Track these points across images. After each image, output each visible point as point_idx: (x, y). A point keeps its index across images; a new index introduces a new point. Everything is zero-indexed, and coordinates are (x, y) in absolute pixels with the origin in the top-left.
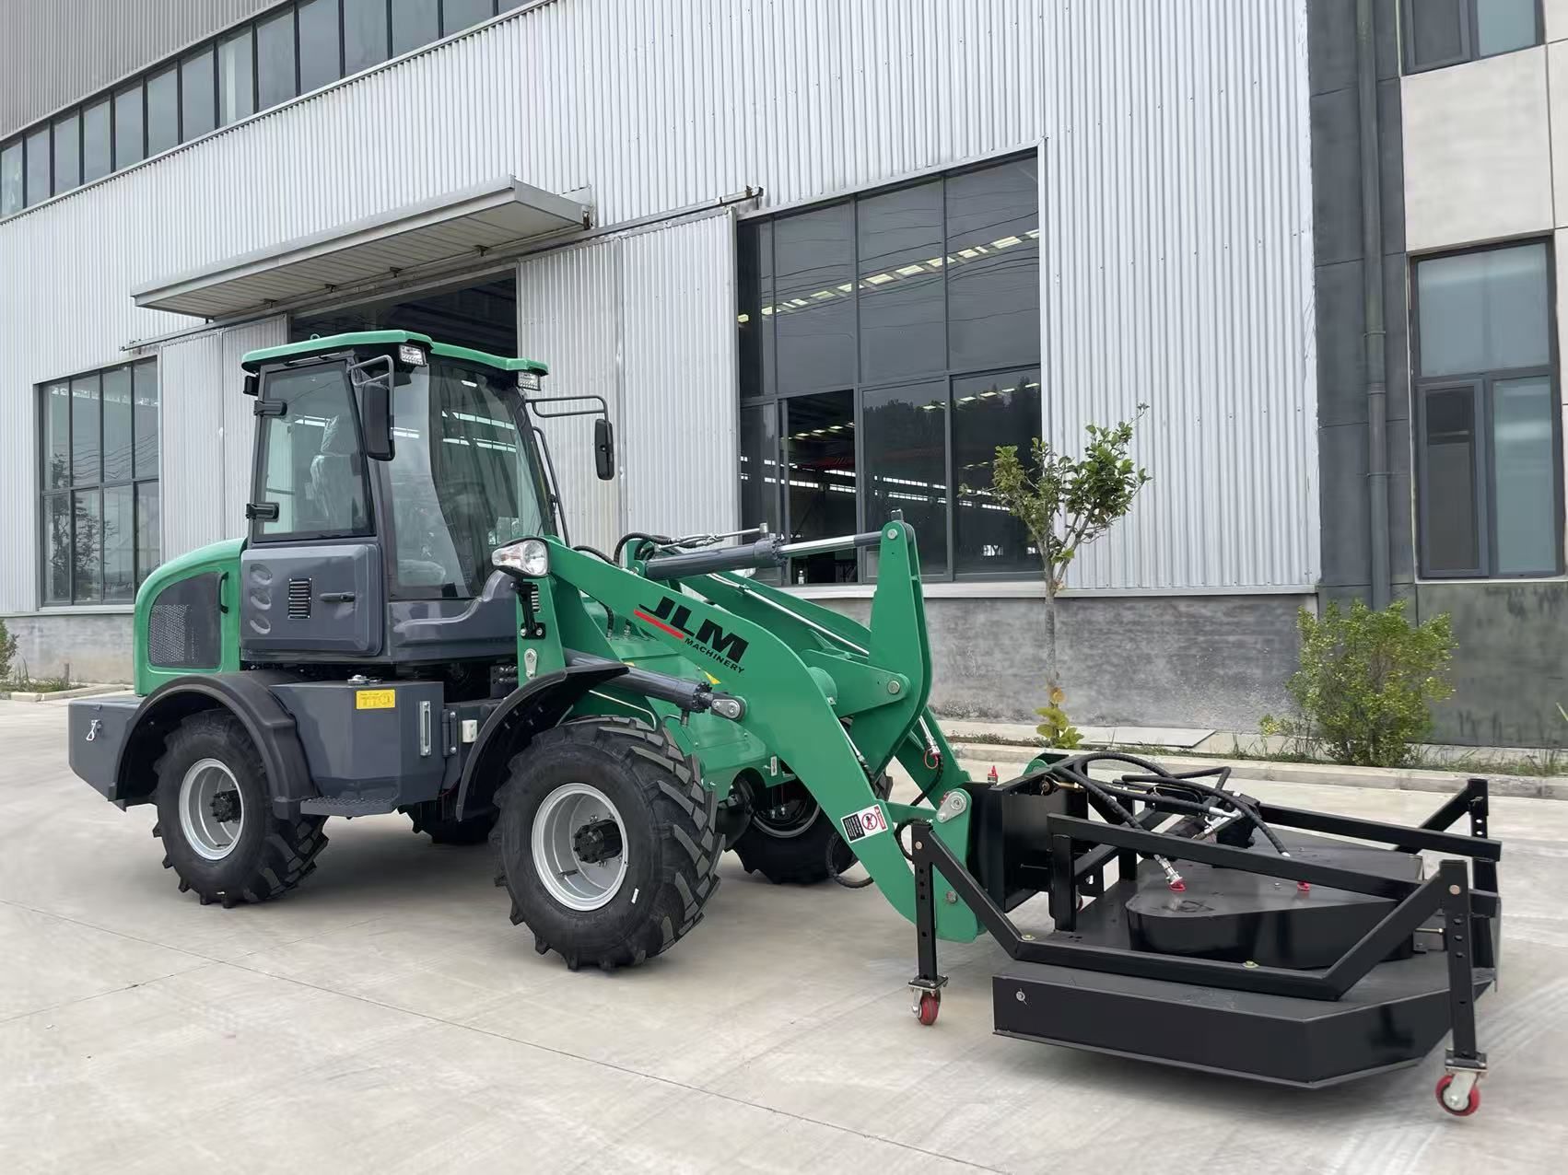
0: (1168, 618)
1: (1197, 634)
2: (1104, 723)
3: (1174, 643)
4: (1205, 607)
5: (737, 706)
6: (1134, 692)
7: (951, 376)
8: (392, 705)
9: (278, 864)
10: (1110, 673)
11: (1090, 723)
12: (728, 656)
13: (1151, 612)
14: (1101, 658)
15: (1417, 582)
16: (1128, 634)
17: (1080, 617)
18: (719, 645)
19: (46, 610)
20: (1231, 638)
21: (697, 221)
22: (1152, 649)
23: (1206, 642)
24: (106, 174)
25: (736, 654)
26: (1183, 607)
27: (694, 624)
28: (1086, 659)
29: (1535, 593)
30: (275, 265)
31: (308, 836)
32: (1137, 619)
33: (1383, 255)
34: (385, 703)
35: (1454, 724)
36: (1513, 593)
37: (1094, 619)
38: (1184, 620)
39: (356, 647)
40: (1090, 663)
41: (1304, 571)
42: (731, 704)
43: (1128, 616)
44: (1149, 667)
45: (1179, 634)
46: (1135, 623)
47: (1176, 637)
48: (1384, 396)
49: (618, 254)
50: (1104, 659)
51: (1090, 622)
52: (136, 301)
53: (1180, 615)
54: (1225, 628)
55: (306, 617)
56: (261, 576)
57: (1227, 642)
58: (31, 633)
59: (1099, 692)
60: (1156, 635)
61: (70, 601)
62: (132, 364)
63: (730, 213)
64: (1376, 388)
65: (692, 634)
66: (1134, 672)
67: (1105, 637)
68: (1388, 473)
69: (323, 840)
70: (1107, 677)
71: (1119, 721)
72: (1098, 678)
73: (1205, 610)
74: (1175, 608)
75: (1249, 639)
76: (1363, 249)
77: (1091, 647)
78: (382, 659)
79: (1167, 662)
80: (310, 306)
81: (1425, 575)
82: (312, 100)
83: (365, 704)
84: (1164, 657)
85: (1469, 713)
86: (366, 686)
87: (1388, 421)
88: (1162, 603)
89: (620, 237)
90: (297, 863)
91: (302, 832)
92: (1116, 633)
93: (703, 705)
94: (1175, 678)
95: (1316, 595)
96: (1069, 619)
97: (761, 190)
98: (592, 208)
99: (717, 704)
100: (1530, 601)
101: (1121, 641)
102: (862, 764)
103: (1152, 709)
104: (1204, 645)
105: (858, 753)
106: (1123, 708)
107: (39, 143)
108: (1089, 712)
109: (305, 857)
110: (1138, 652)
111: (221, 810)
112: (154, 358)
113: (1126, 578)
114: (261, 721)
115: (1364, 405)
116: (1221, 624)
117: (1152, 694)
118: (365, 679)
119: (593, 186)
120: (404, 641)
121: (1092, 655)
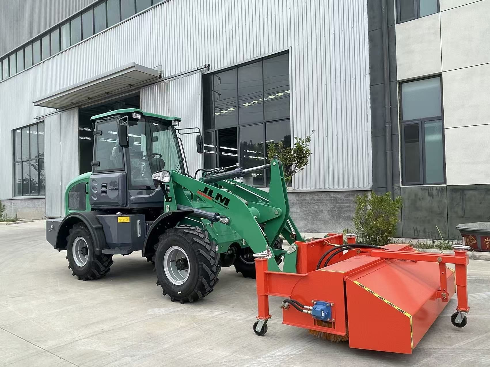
0: (328, 198)
1: (336, 203)
2: (309, 232)
3: (330, 206)
4: (339, 195)
5: (227, 220)
6: (318, 222)
7: (265, 122)
8: (129, 221)
9: (98, 268)
10: (311, 216)
11: (305, 232)
12: (224, 204)
13: (323, 196)
14: (308, 211)
15: (401, 186)
16: (317, 203)
17: (302, 199)
18: (222, 201)
19: (15, 198)
20: (346, 205)
21: (191, 75)
22: (323, 208)
23: (339, 206)
24: (31, 66)
25: (226, 204)
26: (332, 195)
27: (214, 195)
28: (304, 211)
29: (436, 189)
30: (70, 92)
31: (107, 260)
32: (319, 199)
33: (390, 82)
34: (126, 221)
35: (412, 232)
36: (430, 190)
37: (306, 199)
38: (332, 199)
39: (119, 204)
40: (305, 213)
41: (368, 183)
42: (225, 219)
43: (316, 198)
44: (322, 214)
45: (331, 203)
46: (318, 200)
47: (330, 204)
48: (390, 127)
49: (168, 86)
50: (309, 211)
51: (305, 200)
52: (34, 104)
53: (331, 197)
54: (345, 201)
55: (106, 195)
56: (95, 183)
57: (345, 206)
58: (11, 205)
59: (308, 222)
60: (324, 204)
61: (21, 195)
62: (38, 123)
63: (200, 72)
64: (388, 125)
65: (214, 198)
66: (318, 216)
67: (310, 204)
68: (392, 151)
69: (112, 262)
70: (310, 217)
71: (313, 231)
72: (308, 218)
73: (339, 196)
74: (330, 195)
75: (351, 205)
76: (384, 80)
77: (305, 208)
78: (127, 208)
79: (327, 212)
80: (85, 104)
81: (404, 184)
82: (85, 42)
83: (121, 221)
84: (326, 211)
85: (416, 228)
86: (121, 216)
87: (392, 135)
88: (326, 194)
89: (169, 80)
90: (104, 268)
91: (105, 259)
92: (313, 203)
93: (217, 220)
94: (330, 217)
95: (371, 190)
96: (299, 199)
97: (209, 65)
98: (162, 72)
99: (221, 219)
100: (435, 192)
101: (314, 205)
102: (265, 237)
103: (323, 227)
104: (338, 207)
105: (264, 233)
106: (315, 227)
107: (13, 57)
108: (305, 228)
109: (106, 267)
110: (319, 209)
111: (84, 252)
112: (43, 121)
113: (315, 186)
114: (92, 226)
115: (384, 130)
116: (343, 200)
117: (323, 222)
118: (121, 213)
119: (162, 65)
120: (133, 202)
121: (306, 210)
